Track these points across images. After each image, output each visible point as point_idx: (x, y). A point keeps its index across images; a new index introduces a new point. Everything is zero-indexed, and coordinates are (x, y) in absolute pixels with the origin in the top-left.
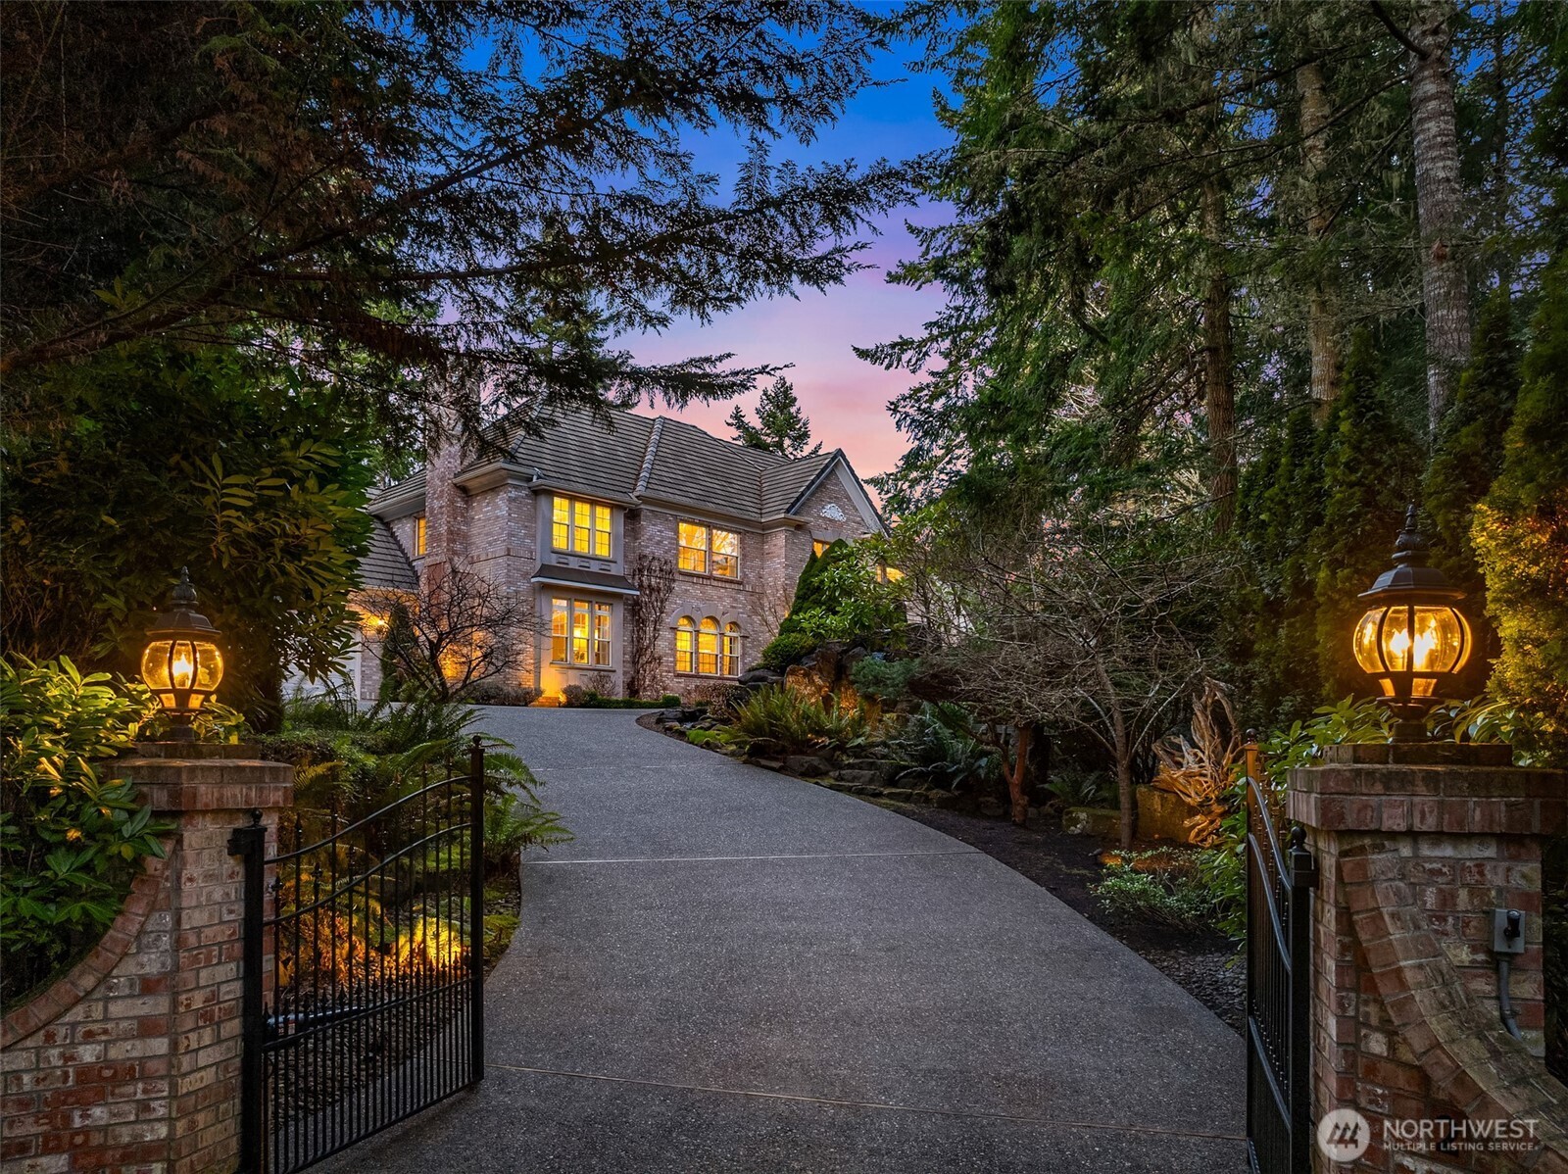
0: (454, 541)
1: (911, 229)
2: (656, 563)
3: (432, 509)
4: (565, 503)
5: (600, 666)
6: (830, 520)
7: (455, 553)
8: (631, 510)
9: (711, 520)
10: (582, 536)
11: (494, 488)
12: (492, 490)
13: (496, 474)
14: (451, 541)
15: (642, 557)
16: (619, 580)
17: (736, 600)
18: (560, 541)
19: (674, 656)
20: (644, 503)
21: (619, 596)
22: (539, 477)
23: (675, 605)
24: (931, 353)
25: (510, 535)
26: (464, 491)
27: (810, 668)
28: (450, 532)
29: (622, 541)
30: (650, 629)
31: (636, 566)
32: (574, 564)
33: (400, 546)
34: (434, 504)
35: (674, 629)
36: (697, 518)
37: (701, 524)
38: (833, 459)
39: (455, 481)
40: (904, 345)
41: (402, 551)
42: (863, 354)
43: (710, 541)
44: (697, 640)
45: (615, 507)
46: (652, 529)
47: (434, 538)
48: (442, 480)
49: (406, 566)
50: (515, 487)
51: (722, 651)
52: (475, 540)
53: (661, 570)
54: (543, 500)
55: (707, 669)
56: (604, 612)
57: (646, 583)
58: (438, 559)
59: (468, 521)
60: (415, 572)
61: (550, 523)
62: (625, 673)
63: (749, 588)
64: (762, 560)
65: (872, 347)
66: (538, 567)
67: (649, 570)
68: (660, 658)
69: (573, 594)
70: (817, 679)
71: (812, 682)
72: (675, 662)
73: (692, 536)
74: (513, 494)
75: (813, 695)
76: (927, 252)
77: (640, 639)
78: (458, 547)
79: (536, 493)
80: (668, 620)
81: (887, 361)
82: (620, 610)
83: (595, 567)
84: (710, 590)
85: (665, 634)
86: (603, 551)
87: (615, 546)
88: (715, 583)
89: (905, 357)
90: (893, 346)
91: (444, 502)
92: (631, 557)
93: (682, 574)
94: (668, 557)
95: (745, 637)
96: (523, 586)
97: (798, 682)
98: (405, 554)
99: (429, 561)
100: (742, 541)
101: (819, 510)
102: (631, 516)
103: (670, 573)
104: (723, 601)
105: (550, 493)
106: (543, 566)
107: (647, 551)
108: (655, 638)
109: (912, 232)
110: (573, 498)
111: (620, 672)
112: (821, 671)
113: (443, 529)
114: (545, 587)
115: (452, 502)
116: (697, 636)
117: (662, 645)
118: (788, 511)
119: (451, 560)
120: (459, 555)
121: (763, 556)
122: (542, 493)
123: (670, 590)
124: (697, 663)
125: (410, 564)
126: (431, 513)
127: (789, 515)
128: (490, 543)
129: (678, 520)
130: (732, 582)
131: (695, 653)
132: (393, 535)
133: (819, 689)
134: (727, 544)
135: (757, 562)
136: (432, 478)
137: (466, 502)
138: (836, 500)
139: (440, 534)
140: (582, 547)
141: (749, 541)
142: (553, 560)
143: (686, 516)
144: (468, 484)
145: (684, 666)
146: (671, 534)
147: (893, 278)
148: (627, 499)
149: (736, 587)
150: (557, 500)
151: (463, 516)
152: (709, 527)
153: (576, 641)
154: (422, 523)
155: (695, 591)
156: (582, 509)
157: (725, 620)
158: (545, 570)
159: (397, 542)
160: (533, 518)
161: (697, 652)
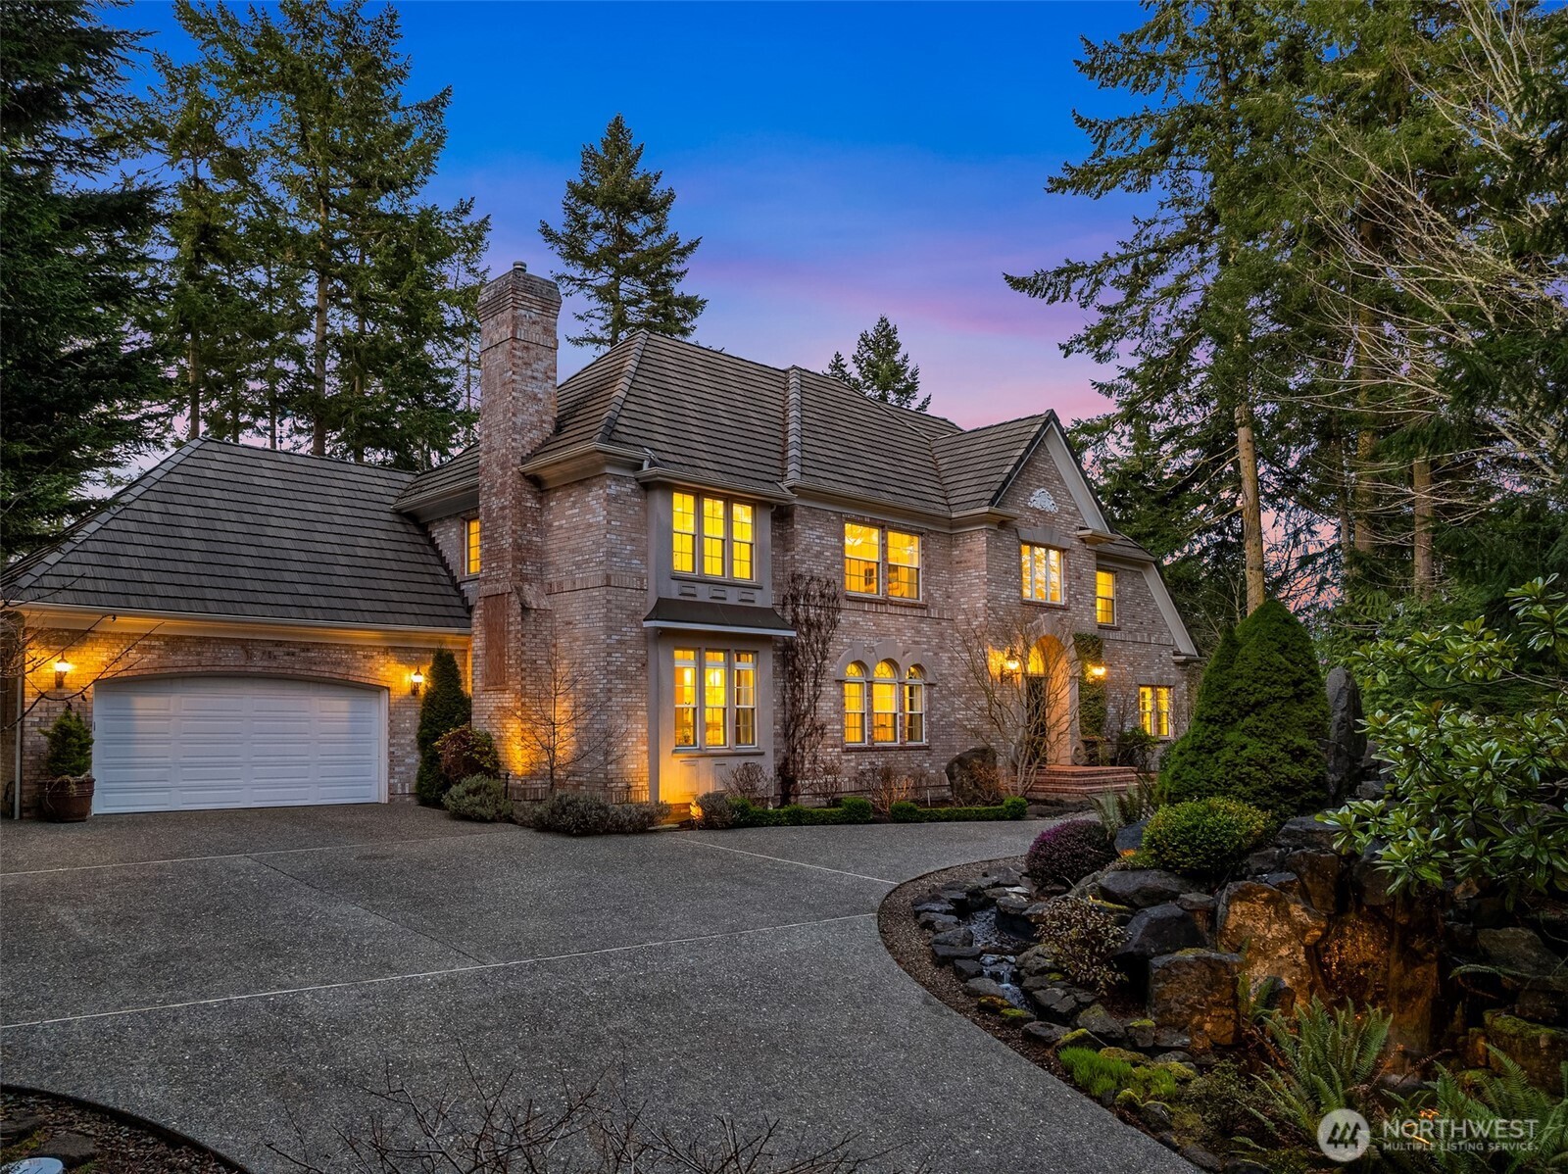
0: (523, 561)
1: (1081, 122)
2: (815, 586)
3: (489, 510)
4: (690, 500)
5: (743, 748)
6: (1040, 512)
7: (524, 578)
8: (779, 507)
9: (884, 518)
10: (713, 549)
11: (582, 479)
12: (580, 482)
13: (585, 460)
14: (518, 560)
15: (796, 578)
16: (765, 616)
17: (918, 632)
18: (683, 563)
19: (841, 722)
20: (801, 496)
21: (767, 639)
22: (652, 464)
23: (840, 644)
24: (1107, 282)
25: (610, 554)
26: (536, 483)
27: (1282, 887)
28: (517, 547)
29: (770, 552)
30: (809, 684)
31: (787, 590)
32: (703, 594)
33: (442, 559)
34: (492, 502)
35: (841, 682)
36: (868, 516)
37: (872, 524)
38: (1045, 425)
39: (523, 468)
40: (1072, 271)
41: (446, 567)
42: (1017, 284)
43: (884, 547)
44: (870, 695)
45: (758, 504)
46: (808, 535)
47: (490, 555)
48: (503, 466)
49: (451, 591)
50: (617, 479)
51: (902, 709)
52: (558, 559)
53: (822, 596)
54: (657, 498)
55: (885, 737)
56: (746, 664)
57: (802, 616)
58: (500, 588)
59: (543, 530)
60: (465, 600)
61: (668, 532)
62: (776, 751)
63: (934, 613)
64: (951, 572)
65: (1030, 274)
66: (652, 602)
67: (807, 596)
68: (823, 727)
69: (702, 642)
70: (1297, 911)
71: (1284, 915)
72: (842, 731)
73: (860, 542)
74: (614, 490)
75: (1283, 941)
76: (1100, 152)
77: (795, 702)
78: (529, 569)
79: (647, 487)
80: (832, 669)
81: (1050, 293)
82: (769, 659)
83: (733, 598)
84: (884, 620)
85: (830, 690)
86: (742, 571)
87: (760, 563)
88: (892, 610)
89: (1075, 286)
90: (1058, 273)
91: (507, 500)
92: (780, 577)
93: (850, 599)
94: (832, 575)
95: (931, 685)
96: (631, 632)
97: (1252, 914)
98: (449, 572)
99: (486, 589)
100: (924, 546)
101: (1027, 499)
102: (778, 515)
103: (833, 599)
104: (901, 633)
105: (668, 487)
106: (660, 601)
107: (803, 569)
108: (816, 697)
109: (1083, 125)
110: (699, 495)
111: (770, 754)
112: (1306, 895)
113: (507, 542)
114: (663, 634)
115: (519, 500)
116: (870, 690)
117: (825, 707)
118: (992, 502)
119: (519, 590)
120: (530, 581)
121: (954, 566)
122: (653, 487)
123: (834, 624)
124: (872, 728)
125: (457, 587)
126: (488, 515)
127: (994, 509)
128: (578, 565)
129: (844, 519)
130: (914, 606)
131: (867, 716)
132: (432, 542)
133: (1302, 930)
134: (905, 550)
135: (944, 574)
136: (488, 464)
137: (540, 500)
138: (1046, 483)
139: (502, 550)
140: (713, 568)
141: (934, 545)
142: (674, 592)
143: (853, 513)
144: (544, 474)
145: (853, 737)
146: (834, 541)
147: (1058, 185)
148: (778, 493)
149: (918, 612)
150: (677, 497)
151: (534, 521)
152: (883, 528)
153: (708, 712)
154: (475, 526)
155: (867, 623)
156: (714, 508)
157: (906, 663)
158: (663, 608)
159: (439, 554)
160: (642, 526)
161: (871, 712)
